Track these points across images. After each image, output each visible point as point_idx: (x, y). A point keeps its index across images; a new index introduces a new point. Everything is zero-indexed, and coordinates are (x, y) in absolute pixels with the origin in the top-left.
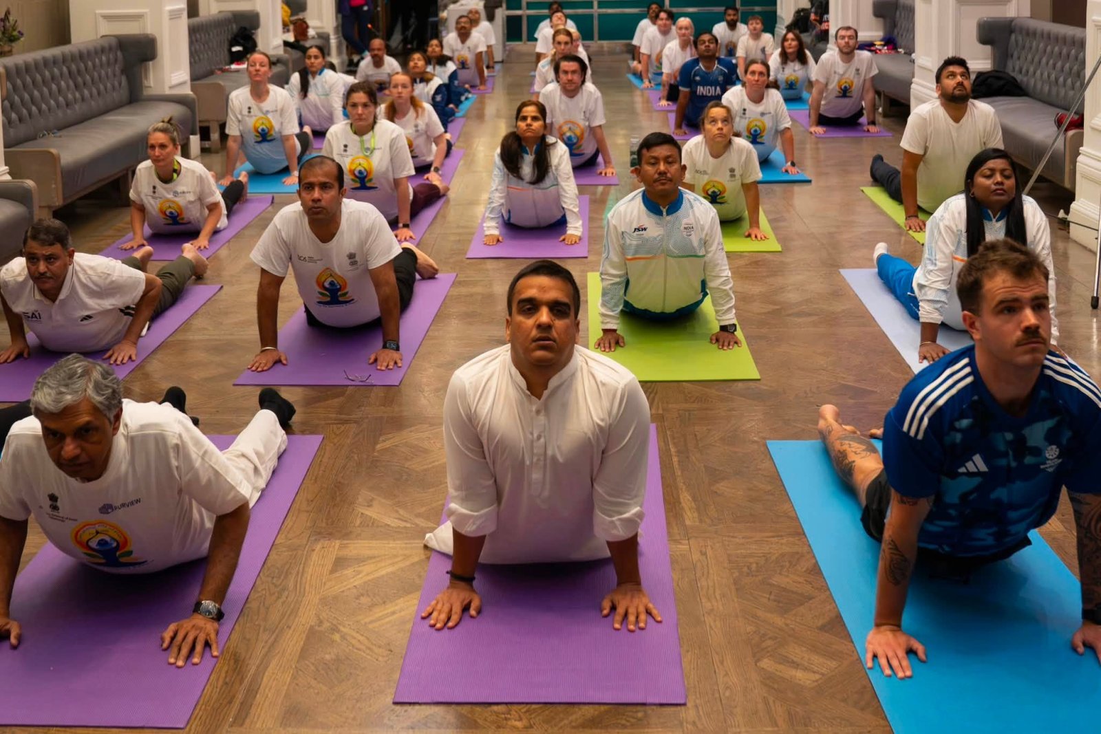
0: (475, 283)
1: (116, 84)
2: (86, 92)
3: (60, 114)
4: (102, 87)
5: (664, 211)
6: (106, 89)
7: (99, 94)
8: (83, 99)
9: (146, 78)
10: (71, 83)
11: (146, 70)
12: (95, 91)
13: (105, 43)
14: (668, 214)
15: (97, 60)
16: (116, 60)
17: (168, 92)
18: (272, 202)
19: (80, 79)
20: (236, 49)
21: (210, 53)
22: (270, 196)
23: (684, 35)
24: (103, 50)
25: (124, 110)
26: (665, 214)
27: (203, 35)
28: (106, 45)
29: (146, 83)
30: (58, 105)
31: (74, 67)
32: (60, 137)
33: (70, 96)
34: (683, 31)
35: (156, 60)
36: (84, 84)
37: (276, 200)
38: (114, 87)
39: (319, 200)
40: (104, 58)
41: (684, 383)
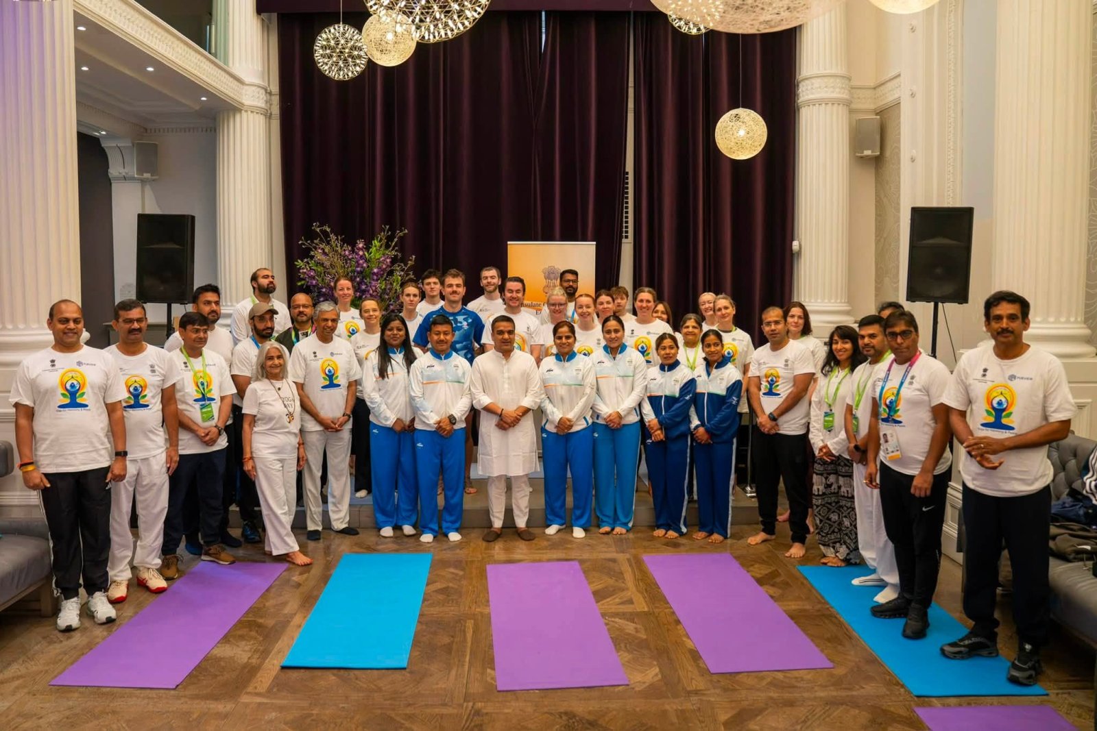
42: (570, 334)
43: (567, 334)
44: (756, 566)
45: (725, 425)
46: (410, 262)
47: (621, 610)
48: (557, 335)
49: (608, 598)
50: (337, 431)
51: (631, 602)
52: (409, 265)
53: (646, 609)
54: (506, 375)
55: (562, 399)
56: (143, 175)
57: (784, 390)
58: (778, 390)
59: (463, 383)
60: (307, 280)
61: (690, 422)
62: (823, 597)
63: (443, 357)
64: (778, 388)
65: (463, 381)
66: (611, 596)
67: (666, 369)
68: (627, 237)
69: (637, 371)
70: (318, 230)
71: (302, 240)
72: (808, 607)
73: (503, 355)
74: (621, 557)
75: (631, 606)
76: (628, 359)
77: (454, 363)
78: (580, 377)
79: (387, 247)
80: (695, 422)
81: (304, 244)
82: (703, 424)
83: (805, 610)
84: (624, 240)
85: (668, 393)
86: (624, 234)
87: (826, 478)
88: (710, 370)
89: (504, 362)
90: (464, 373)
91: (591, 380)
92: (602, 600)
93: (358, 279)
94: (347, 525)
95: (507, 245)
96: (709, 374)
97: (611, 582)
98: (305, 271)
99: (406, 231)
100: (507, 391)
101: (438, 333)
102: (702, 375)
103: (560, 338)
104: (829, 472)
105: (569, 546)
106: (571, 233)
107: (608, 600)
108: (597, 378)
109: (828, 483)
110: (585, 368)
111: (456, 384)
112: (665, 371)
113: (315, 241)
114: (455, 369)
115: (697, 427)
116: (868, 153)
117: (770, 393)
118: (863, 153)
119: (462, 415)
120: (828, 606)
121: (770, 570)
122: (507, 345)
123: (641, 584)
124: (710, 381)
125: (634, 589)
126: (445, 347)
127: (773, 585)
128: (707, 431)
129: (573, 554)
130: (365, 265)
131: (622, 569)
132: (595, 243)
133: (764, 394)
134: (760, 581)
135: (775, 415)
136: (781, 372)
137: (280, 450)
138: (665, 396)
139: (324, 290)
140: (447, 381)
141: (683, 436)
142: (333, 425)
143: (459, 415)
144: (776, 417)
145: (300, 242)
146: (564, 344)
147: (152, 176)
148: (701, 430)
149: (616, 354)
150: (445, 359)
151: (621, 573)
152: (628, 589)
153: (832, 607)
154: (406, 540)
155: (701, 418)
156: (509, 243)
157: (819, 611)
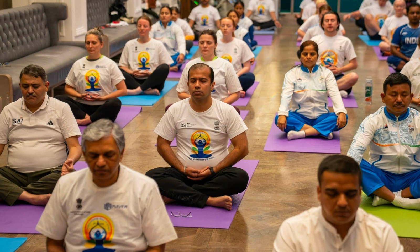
0: (270, 167)
1: (42, 34)
2: (24, 39)
3: (8, 52)
4: (33, 36)
5: (397, 118)
6: (36, 37)
7: (32, 39)
8: (22, 43)
9: (61, 31)
10: (15, 33)
11: (61, 26)
12: (29, 38)
13: (35, 7)
14: (399, 120)
15: (31, 19)
16: (42, 19)
17: (74, 40)
18: (141, 111)
19: (20, 31)
20: (114, 13)
21: (98, 15)
22: (140, 107)
23: (399, 10)
24: (34, 12)
25: (48, 50)
26: (397, 119)
27: (94, 4)
28: (36, 9)
29: (60, 34)
30: (7, 46)
31: (16, 22)
32: (10, 67)
33: (14, 41)
34: (399, 8)
35: (67, 20)
36: (23, 33)
37: (143, 110)
38: (41, 36)
39: (199, 88)
40: (35, 17)
41: (410, 239)
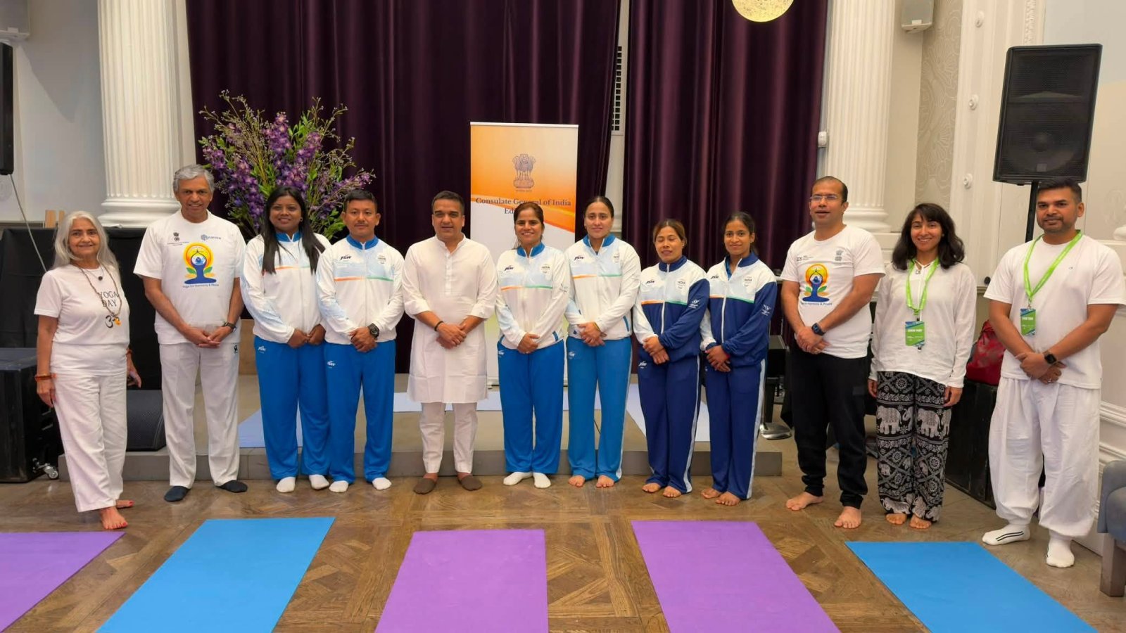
26: (364, 247)
42: (536, 219)
43: (531, 219)
44: (787, 540)
45: (752, 341)
46: (348, 145)
47: (591, 615)
48: (519, 219)
49: (572, 591)
50: (215, 346)
51: (606, 598)
52: (347, 148)
53: (629, 614)
54: (449, 272)
55: (524, 305)
56: (7, 30)
57: (836, 294)
58: (826, 294)
59: (392, 281)
60: (213, 162)
61: (701, 339)
62: (896, 598)
63: (363, 245)
64: (826, 291)
65: (391, 278)
66: (577, 588)
67: (668, 268)
68: (617, 128)
69: (624, 271)
70: (227, 99)
71: (204, 110)
72: (877, 613)
73: (446, 245)
74: (597, 521)
75: (608, 607)
76: (615, 253)
77: (379, 254)
78: (548, 277)
79: (320, 124)
80: (708, 339)
81: (207, 116)
82: (719, 343)
83: (872, 619)
84: (614, 132)
85: (671, 299)
86: (614, 125)
87: (902, 413)
88: (731, 268)
89: (448, 254)
90: (393, 268)
91: (562, 279)
92: (564, 595)
93: (279, 163)
94: (234, 478)
95: (469, 126)
96: (729, 273)
97: (580, 562)
98: (209, 150)
99: (346, 109)
100: (448, 293)
101: (356, 212)
102: (719, 275)
103: (522, 223)
104: (906, 404)
105: (527, 504)
106: (549, 115)
107: (572, 594)
108: (572, 278)
109: (905, 419)
110: (554, 266)
111: (380, 281)
112: (666, 271)
113: (224, 114)
114: (379, 262)
115: (710, 346)
116: (917, 23)
117: (814, 298)
118: (911, 23)
119: (389, 324)
120: (905, 613)
121: (808, 547)
122: (448, 232)
123: (622, 566)
124: (731, 282)
125: (612, 575)
126: (365, 231)
127: (816, 573)
128: (725, 350)
129: (533, 516)
130: (288, 145)
131: (598, 540)
132: (577, 126)
133: (805, 299)
134: (797, 566)
135: (822, 326)
136: (831, 269)
137: (94, 365)
138: (667, 304)
139: (235, 176)
140: (369, 278)
141: (690, 357)
142: (204, 338)
143: (383, 323)
144: (823, 331)
145: (201, 112)
146: (528, 231)
147: (19, 31)
148: (718, 349)
149: (599, 247)
150: (366, 249)
151: (596, 547)
152: (603, 576)
153: (913, 615)
154: (315, 496)
155: (716, 334)
156: (472, 123)
157: (893, 620)
